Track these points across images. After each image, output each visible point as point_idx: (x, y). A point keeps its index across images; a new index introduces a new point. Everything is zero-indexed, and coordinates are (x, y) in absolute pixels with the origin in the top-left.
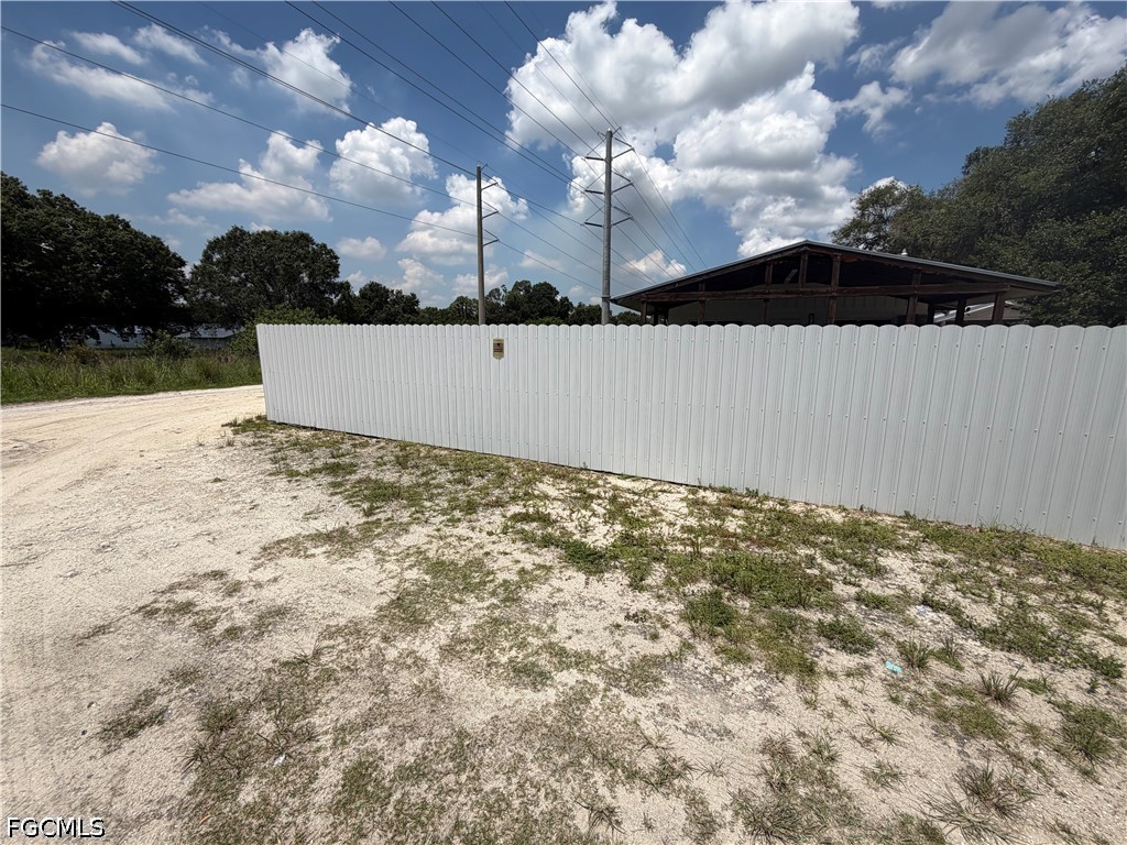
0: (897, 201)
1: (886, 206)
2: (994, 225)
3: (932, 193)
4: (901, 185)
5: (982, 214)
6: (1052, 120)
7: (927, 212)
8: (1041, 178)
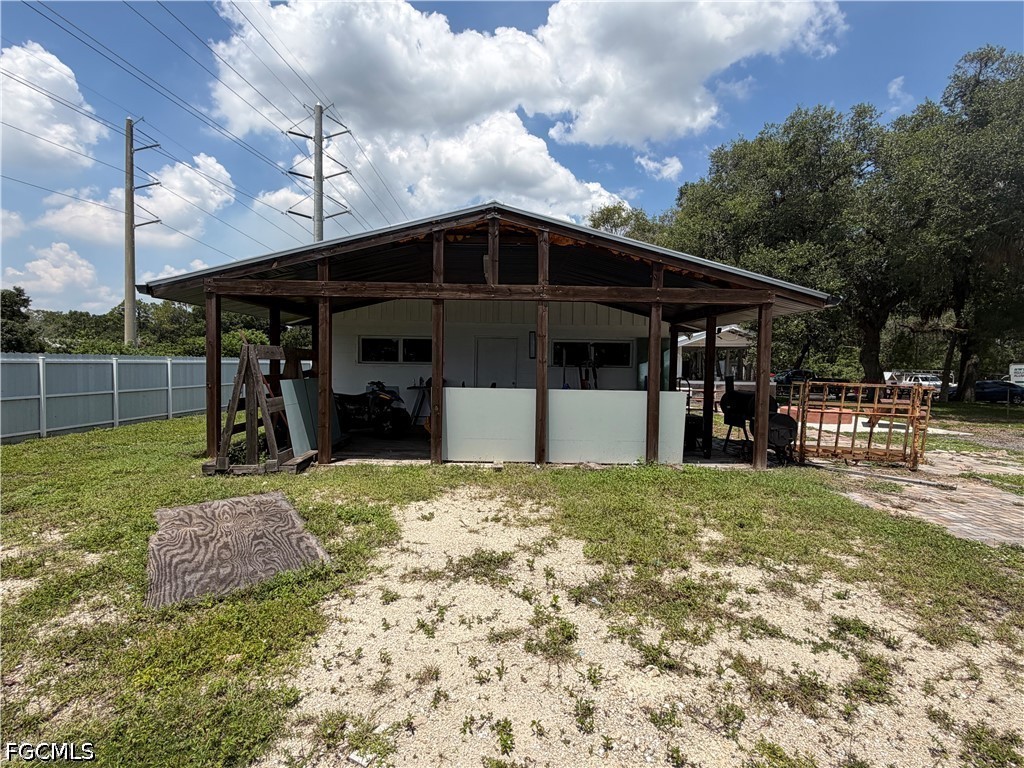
0: (625, 222)
1: (616, 226)
2: (711, 248)
3: (654, 219)
4: (626, 205)
5: (702, 236)
6: (745, 154)
7: (651, 235)
8: (746, 204)
